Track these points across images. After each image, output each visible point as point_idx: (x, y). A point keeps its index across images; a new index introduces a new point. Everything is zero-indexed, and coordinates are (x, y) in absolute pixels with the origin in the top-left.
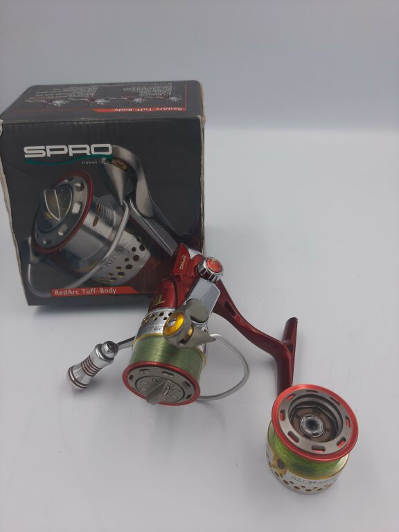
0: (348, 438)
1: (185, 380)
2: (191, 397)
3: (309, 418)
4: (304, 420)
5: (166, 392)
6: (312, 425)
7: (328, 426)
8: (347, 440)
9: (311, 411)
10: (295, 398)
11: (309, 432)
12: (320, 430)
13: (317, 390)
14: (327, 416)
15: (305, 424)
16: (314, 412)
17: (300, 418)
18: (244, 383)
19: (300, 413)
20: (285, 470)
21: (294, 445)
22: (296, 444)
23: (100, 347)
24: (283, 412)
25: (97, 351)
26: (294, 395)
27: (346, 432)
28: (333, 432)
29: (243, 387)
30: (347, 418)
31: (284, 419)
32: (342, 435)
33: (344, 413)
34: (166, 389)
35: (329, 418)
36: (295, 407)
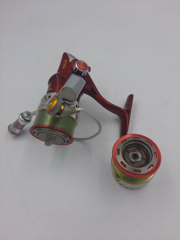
0: (155, 165)
1: (63, 134)
2: (69, 142)
3: (134, 153)
4: (131, 154)
5: (53, 140)
6: (135, 156)
7: (145, 157)
8: (154, 166)
9: (135, 148)
10: (126, 142)
11: (133, 160)
12: (140, 159)
13: (139, 137)
14: (144, 151)
15: (131, 156)
16: (137, 149)
17: (129, 152)
18: (99, 134)
19: (129, 150)
20: (120, 179)
21: (124, 169)
22: (125, 168)
23: (22, 115)
24: (118, 150)
25: (20, 117)
26: (126, 140)
27: (154, 161)
28: (147, 160)
29: (99, 136)
30: (155, 153)
31: (119, 154)
32: (151, 163)
33: (154, 150)
34: (53, 139)
35: (145, 152)
36: (126, 147)
